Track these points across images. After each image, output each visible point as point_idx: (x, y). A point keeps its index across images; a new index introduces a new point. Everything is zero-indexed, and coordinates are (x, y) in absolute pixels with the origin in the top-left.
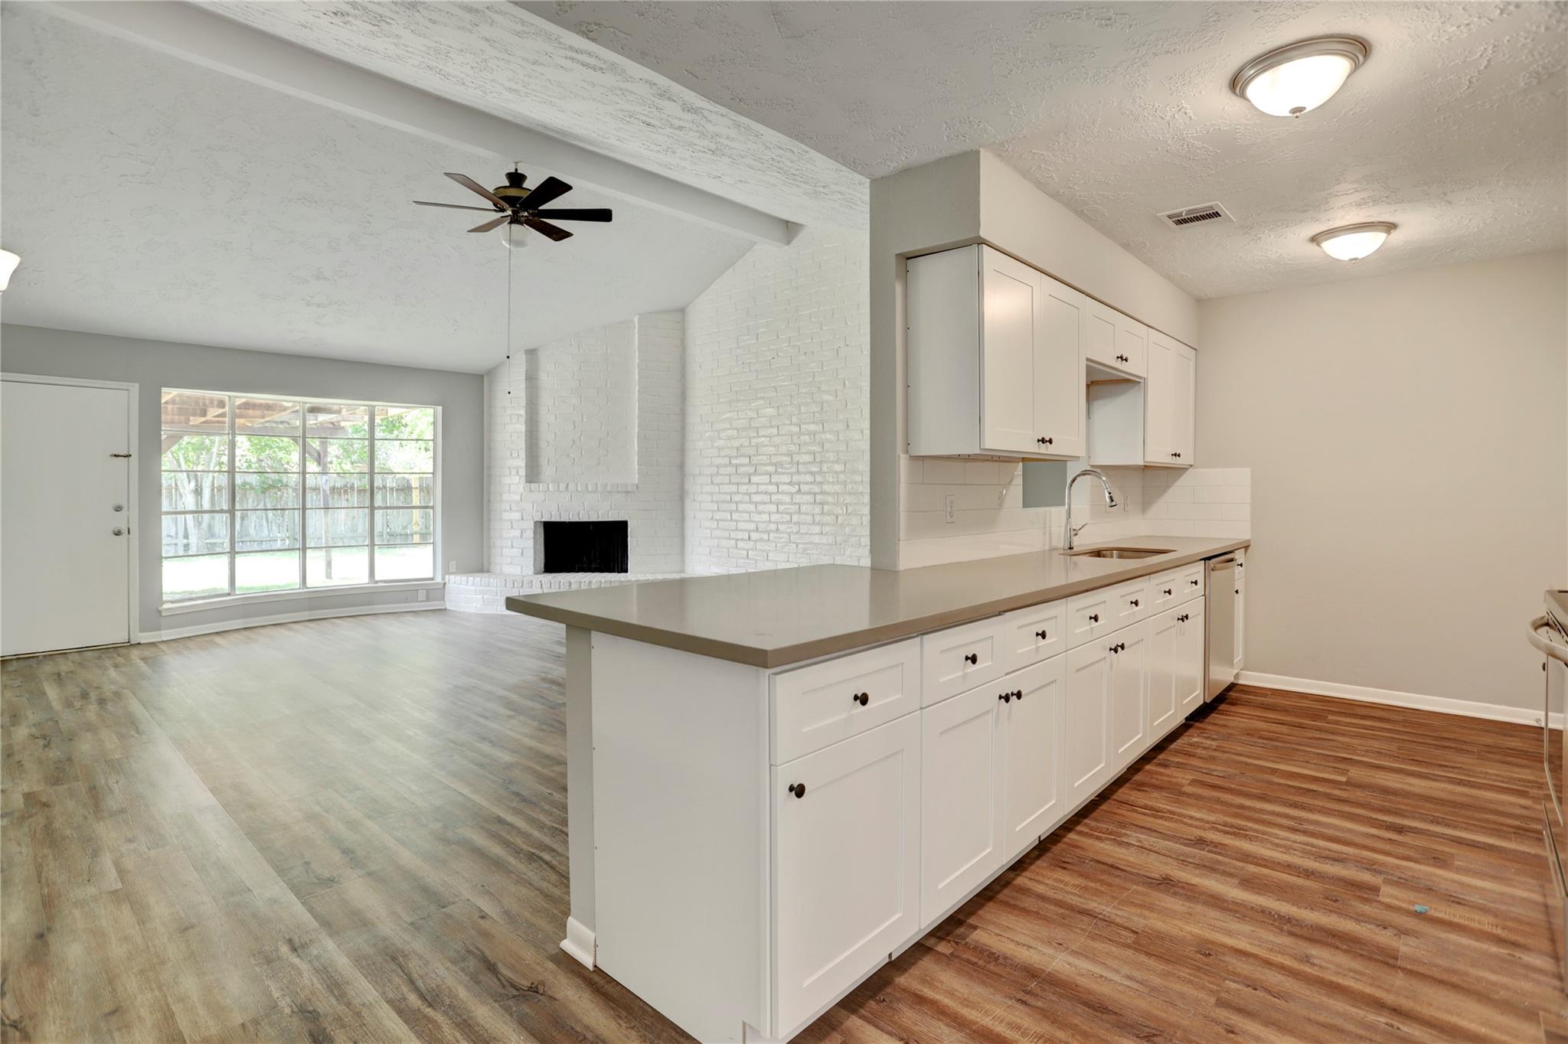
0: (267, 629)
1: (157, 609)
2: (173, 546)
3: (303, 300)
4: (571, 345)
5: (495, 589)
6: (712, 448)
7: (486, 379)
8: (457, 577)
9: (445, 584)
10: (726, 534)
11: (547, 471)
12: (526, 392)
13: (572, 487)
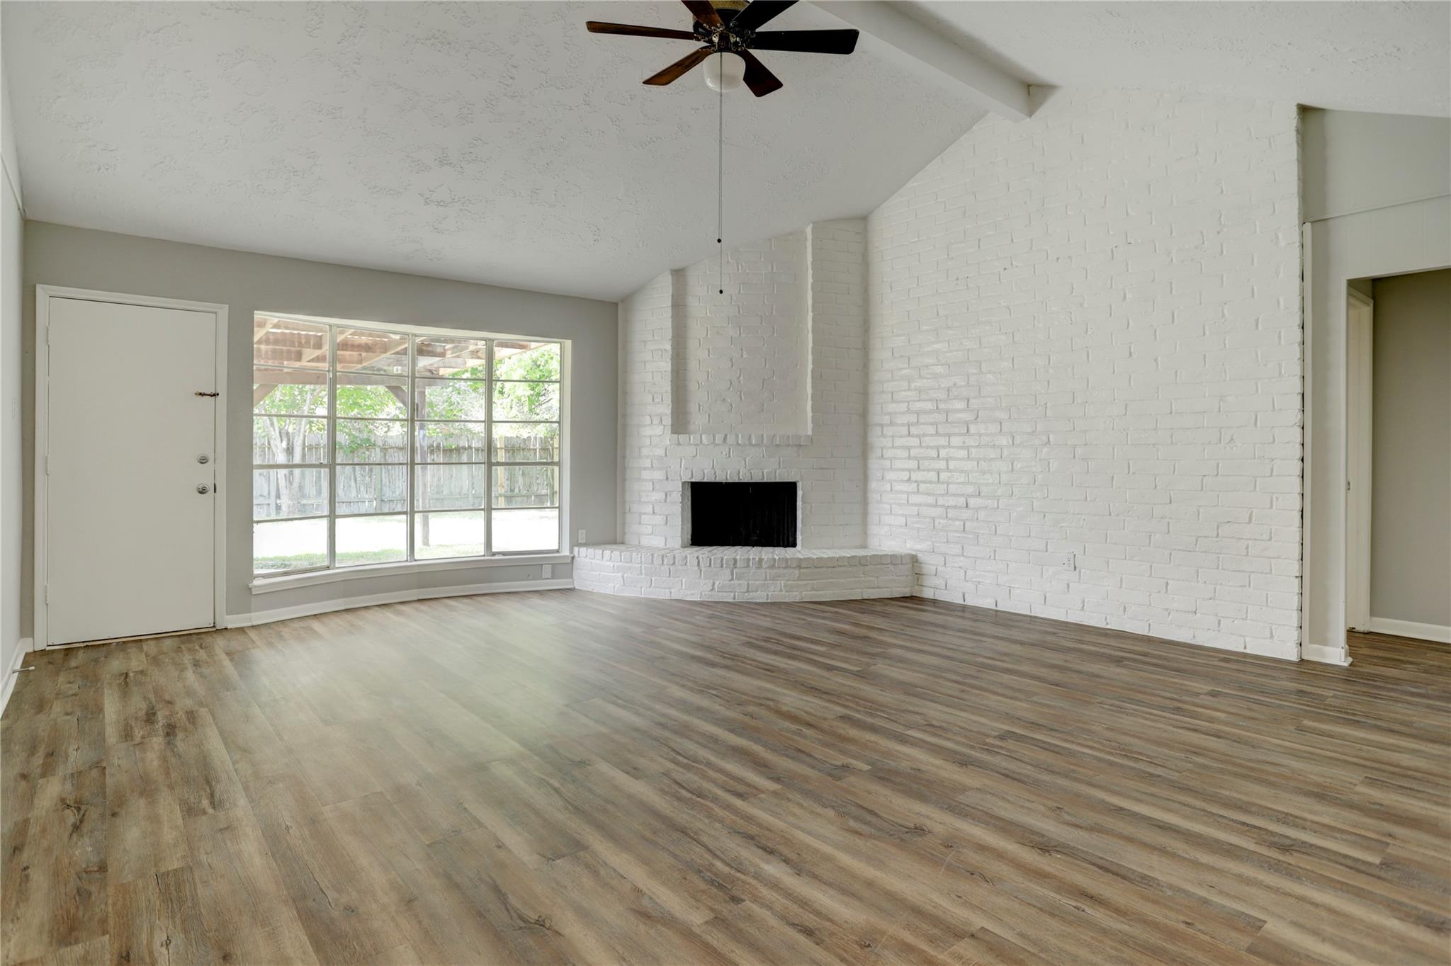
0: (371, 611)
1: (248, 586)
2: (265, 507)
3: (421, 195)
4: (728, 261)
5: (639, 565)
6: (909, 389)
7: (620, 308)
8: (589, 550)
9: (573, 558)
10: (931, 500)
11: (698, 419)
12: (672, 321)
13: (730, 439)
